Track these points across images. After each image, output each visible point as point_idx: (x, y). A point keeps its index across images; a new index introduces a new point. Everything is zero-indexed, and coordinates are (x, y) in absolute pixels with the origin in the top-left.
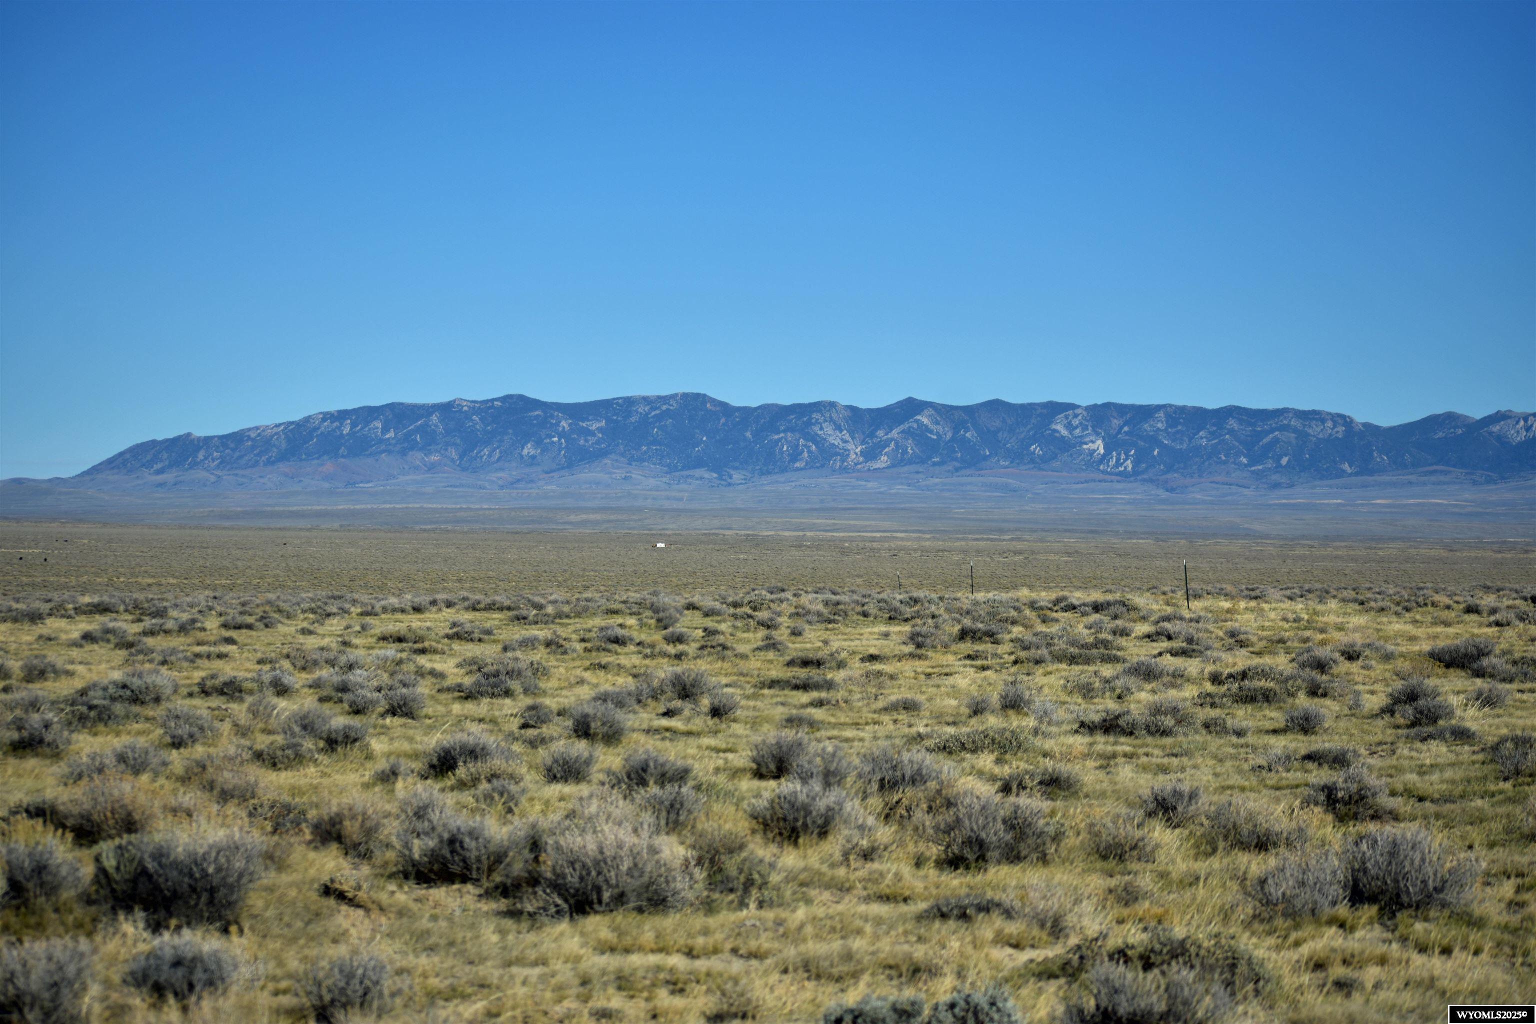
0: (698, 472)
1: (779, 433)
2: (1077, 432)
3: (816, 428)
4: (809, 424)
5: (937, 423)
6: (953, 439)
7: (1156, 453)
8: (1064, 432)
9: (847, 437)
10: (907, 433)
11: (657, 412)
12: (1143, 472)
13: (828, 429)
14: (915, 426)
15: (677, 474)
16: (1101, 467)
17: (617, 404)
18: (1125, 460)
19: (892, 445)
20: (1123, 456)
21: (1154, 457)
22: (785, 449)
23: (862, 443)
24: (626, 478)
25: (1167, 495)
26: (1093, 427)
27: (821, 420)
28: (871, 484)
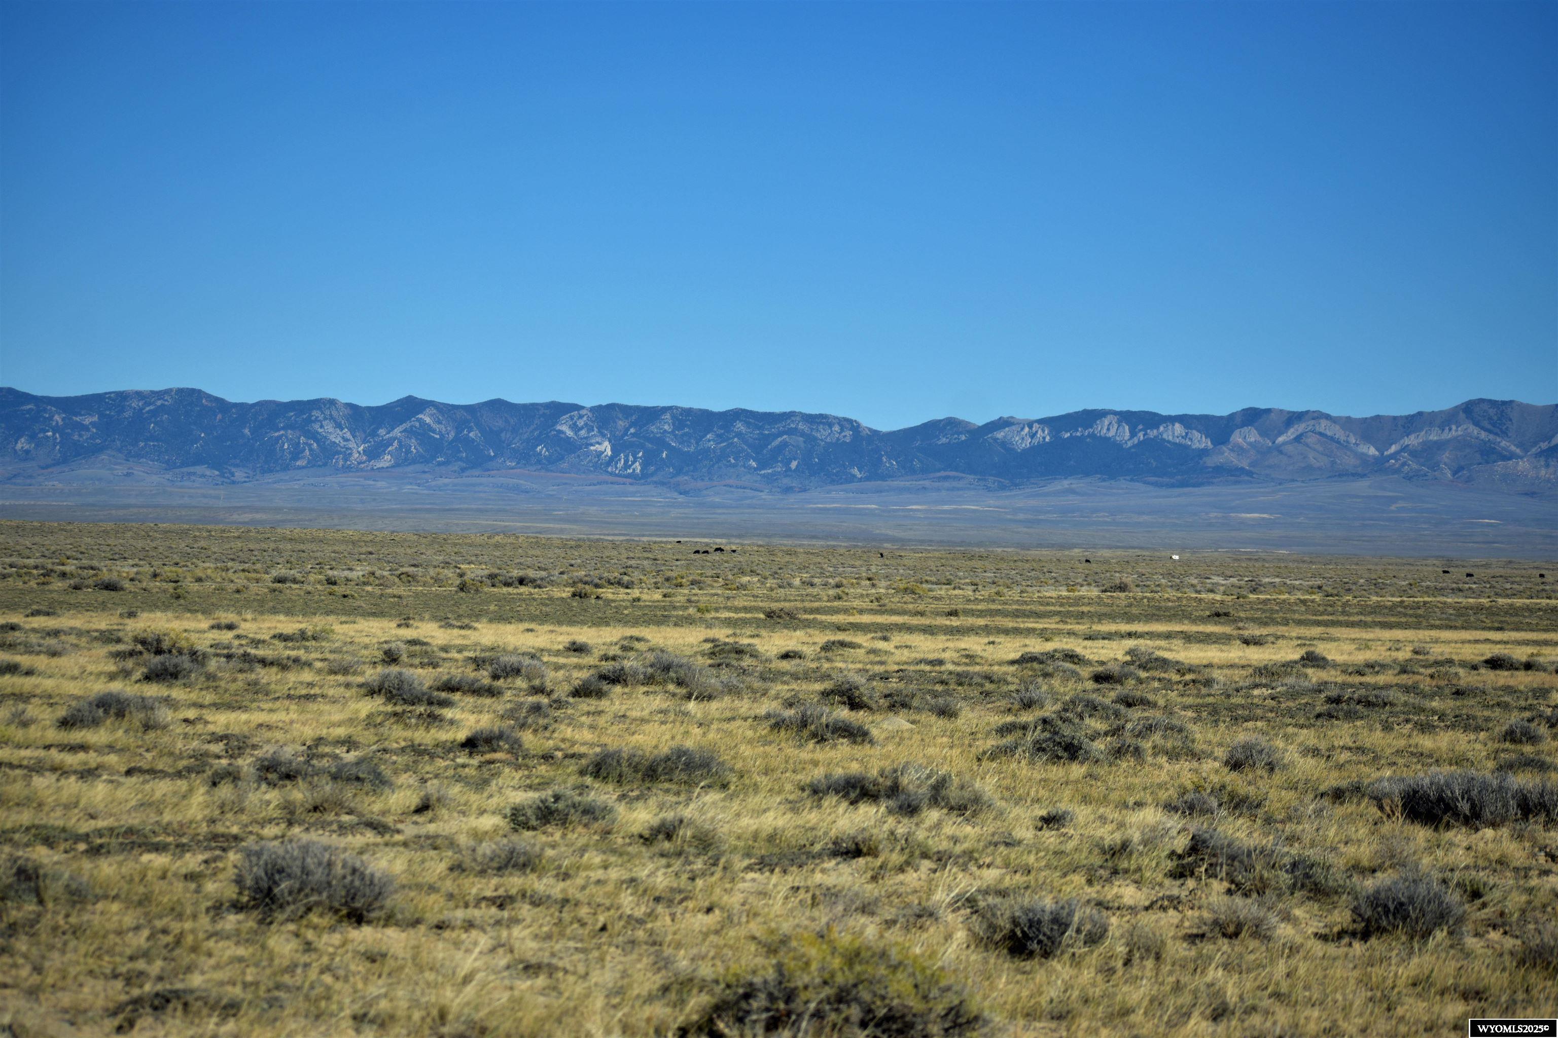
0: (200, 469)
1: (278, 430)
2: (583, 433)
3: (316, 426)
4: (309, 421)
5: (439, 422)
6: (456, 439)
7: (664, 455)
8: (570, 433)
9: (348, 435)
10: (409, 432)
11: (152, 407)
12: (652, 475)
13: (329, 427)
14: (417, 424)
15: (177, 471)
16: (610, 469)
17: (109, 398)
18: (633, 462)
19: (396, 444)
20: (631, 458)
21: (662, 459)
22: (286, 446)
23: (364, 442)
24: (128, 475)
25: (681, 499)
26: (599, 428)
27: (321, 418)
28: (380, 484)
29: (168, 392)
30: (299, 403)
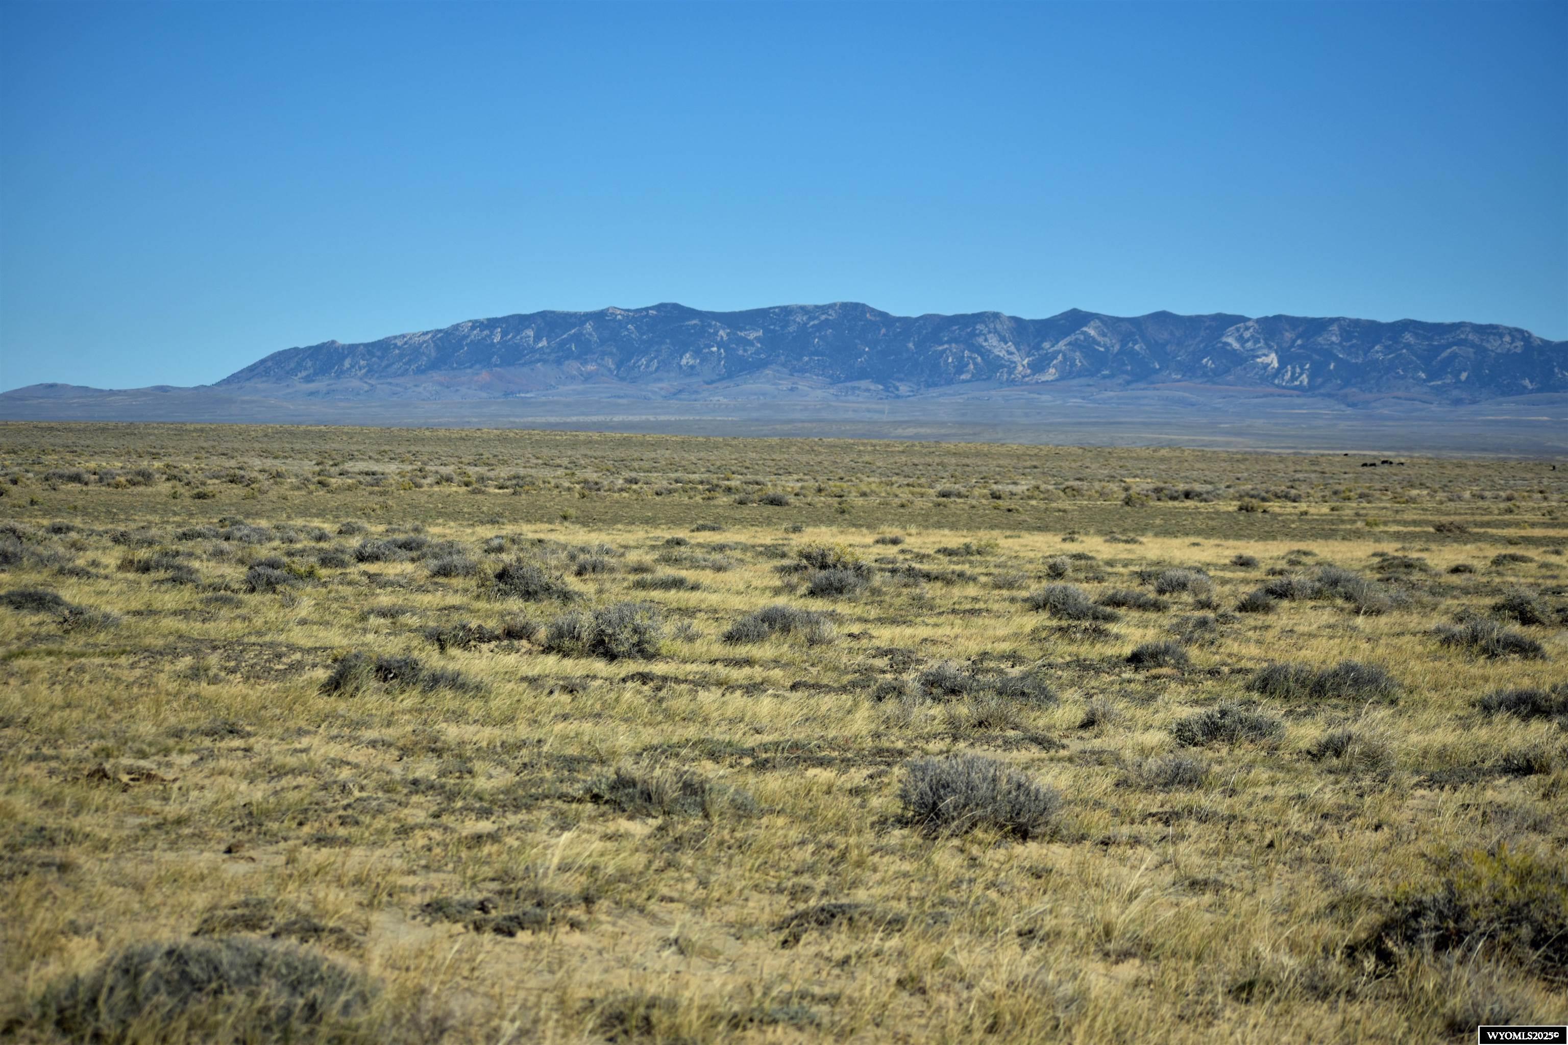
0: (864, 384)
1: (943, 344)
2: (1249, 345)
3: (981, 340)
4: (973, 335)
5: (1104, 335)
6: (1120, 352)
7: (1332, 367)
8: (1236, 345)
9: (1013, 349)
10: (1074, 345)
11: (816, 322)
12: (1319, 387)
13: (993, 340)
14: (1082, 337)
15: (840, 385)
16: (1276, 381)
17: (774, 313)
18: (1301, 374)
19: (1060, 357)
20: (1298, 370)
21: (1330, 371)
22: (950, 360)
23: (1028, 355)
24: (792, 390)
25: (1349, 411)
26: (1266, 340)
27: (985, 331)
28: (1045, 397)
29: (832, 306)
30: (963, 317)
